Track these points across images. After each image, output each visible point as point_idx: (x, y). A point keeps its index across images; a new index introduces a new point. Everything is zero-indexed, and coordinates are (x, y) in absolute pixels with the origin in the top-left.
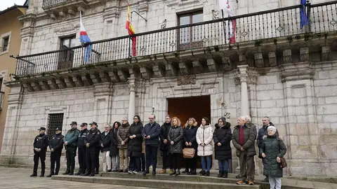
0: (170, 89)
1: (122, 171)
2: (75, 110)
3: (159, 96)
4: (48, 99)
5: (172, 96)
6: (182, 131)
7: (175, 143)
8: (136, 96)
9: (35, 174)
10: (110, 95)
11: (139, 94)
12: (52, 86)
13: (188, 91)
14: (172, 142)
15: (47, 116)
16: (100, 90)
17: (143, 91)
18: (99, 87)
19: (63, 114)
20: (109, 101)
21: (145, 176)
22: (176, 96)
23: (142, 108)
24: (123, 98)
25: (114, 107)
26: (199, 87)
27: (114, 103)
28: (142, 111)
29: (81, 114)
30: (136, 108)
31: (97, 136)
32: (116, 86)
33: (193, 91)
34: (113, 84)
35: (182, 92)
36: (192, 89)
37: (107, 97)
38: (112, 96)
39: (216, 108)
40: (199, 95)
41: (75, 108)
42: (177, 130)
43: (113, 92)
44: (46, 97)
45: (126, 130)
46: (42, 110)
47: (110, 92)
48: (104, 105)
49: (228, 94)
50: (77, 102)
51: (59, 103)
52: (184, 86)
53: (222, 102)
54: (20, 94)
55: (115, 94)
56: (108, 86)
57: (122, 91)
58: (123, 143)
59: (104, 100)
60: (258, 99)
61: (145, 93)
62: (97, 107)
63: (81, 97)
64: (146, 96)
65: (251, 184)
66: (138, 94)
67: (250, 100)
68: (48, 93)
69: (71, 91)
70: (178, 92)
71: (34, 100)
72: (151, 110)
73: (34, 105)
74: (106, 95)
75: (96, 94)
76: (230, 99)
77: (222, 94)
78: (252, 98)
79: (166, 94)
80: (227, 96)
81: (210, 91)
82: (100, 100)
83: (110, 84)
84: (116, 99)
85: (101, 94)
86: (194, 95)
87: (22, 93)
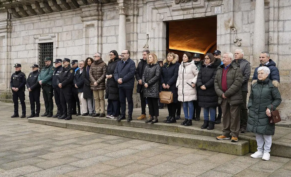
0: (167, 10)
1: (98, 115)
2: (64, 39)
3: (154, 19)
4: (36, 26)
5: (170, 19)
6: (158, 71)
7: (150, 85)
8: (128, 20)
9: (16, 115)
10: (98, 20)
11: (131, 18)
12: (37, 11)
13: (188, 11)
14: (146, 85)
15: (37, 47)
16: (87, 13)
17: (136, 13)
18: (86, 11)
19: (52, 43)
20: (98, 27)
21: (119, 122)
22: (175, 18)
23: (135, 34)
24: (114, 22)
25: (105, 34)
26: (202, 4)
27: (104, 29)
28: (135, 39)
29: (70, 43)
30: (128, 34)
31: (69, 75)
32: (105, 8)
33: (196, 11)
34: (102, 6)
35: (181, 12)
36: (193, 8)
37: (95, 22)
38: (102, 20)
39: (223, 33)
40: (202, 15)
41: (64, 36)
42: (152, 70)
43: (102, 15)
44: (33, 23)
45: (99, 68)
46: (31, 40)
47: (98, 15)
48: (93, 32)
49: (240, 13)
50: (65, 29)
51: (47, 31)
52: (183, 4)
53: (231, 24)
54: (7, 20)
55: (104, 18)
56: (96, 8)
57: (113, 14)
58: (95, 83)
59: (93, 25)
60: (281, 18)
61: (138, 16)
62: (86, 34)
63: (69, 23)
64: (140, 19)
65: (233, 141)
66: (129, 17)
67: (267, 21)
68: (35, 19)
69: (57, 15)
70: (176, 13)
71: (23, 28)
72: (146, 37)
73: (23, 34)
74: (94, 20)
75: (84, 19)
76: (242, 20)
77: (231, 14)
78: (271, 17)
79: (162, 16)
80: (238, 16)
81: (217, 11)
82: (88, 26)
83: (98, 6)
84: (106, 24)
85: (90, 18)
86: (197, 16)
87: (9, 19)
